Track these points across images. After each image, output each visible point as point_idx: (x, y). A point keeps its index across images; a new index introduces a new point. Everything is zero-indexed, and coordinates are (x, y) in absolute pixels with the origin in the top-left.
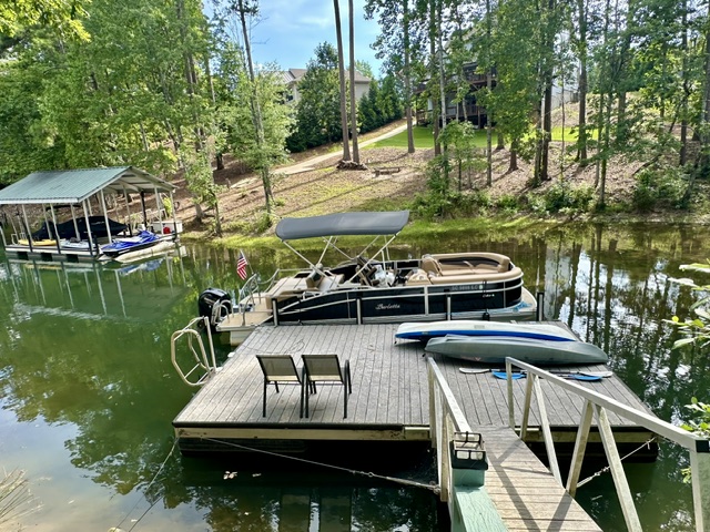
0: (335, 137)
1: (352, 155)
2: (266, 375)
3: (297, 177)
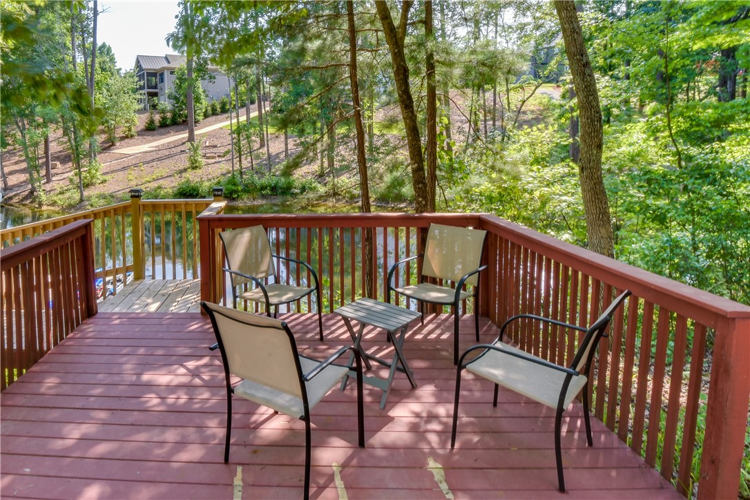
3: (137, 157)
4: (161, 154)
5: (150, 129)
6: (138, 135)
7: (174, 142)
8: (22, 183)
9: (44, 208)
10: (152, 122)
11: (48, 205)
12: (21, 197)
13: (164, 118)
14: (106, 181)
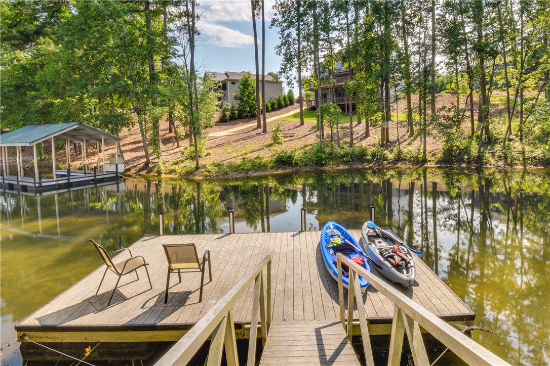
1: (262, 126)
3: (224, 139)
4: (242, 136)
5: (223, 121)
6: (216, 125)
7: (247, 129)
8: (134, 158)
9: (163, 176)
10: (224, 116)
11: (166, 174)
12: (137, 169)
13: (233, 113)
14: (210, 154)
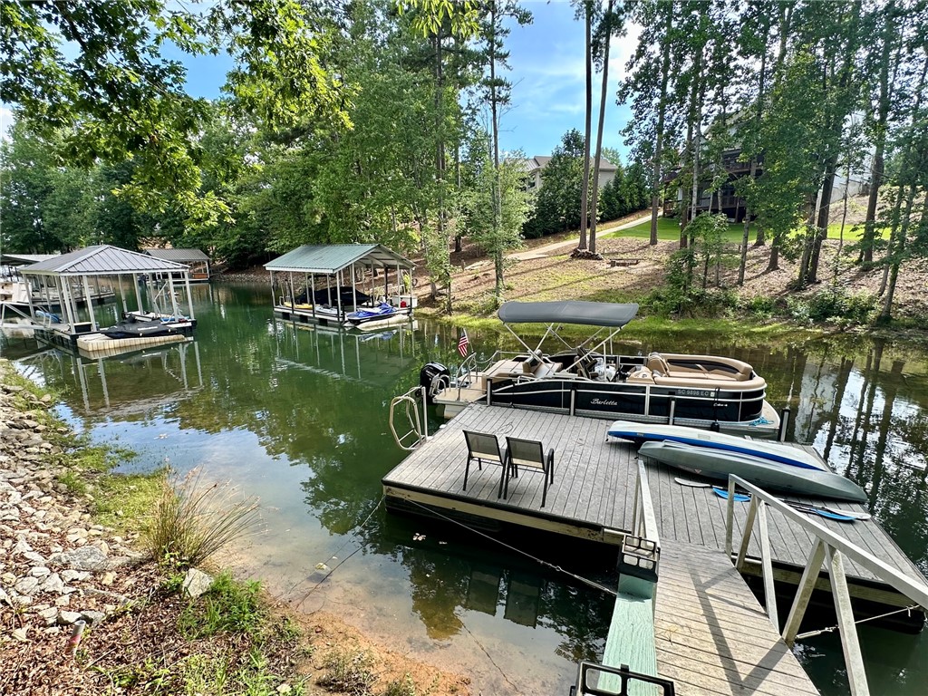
0: (573, 225)
1: (588, 244)
2: (470, 450)
3: (530, 263)
